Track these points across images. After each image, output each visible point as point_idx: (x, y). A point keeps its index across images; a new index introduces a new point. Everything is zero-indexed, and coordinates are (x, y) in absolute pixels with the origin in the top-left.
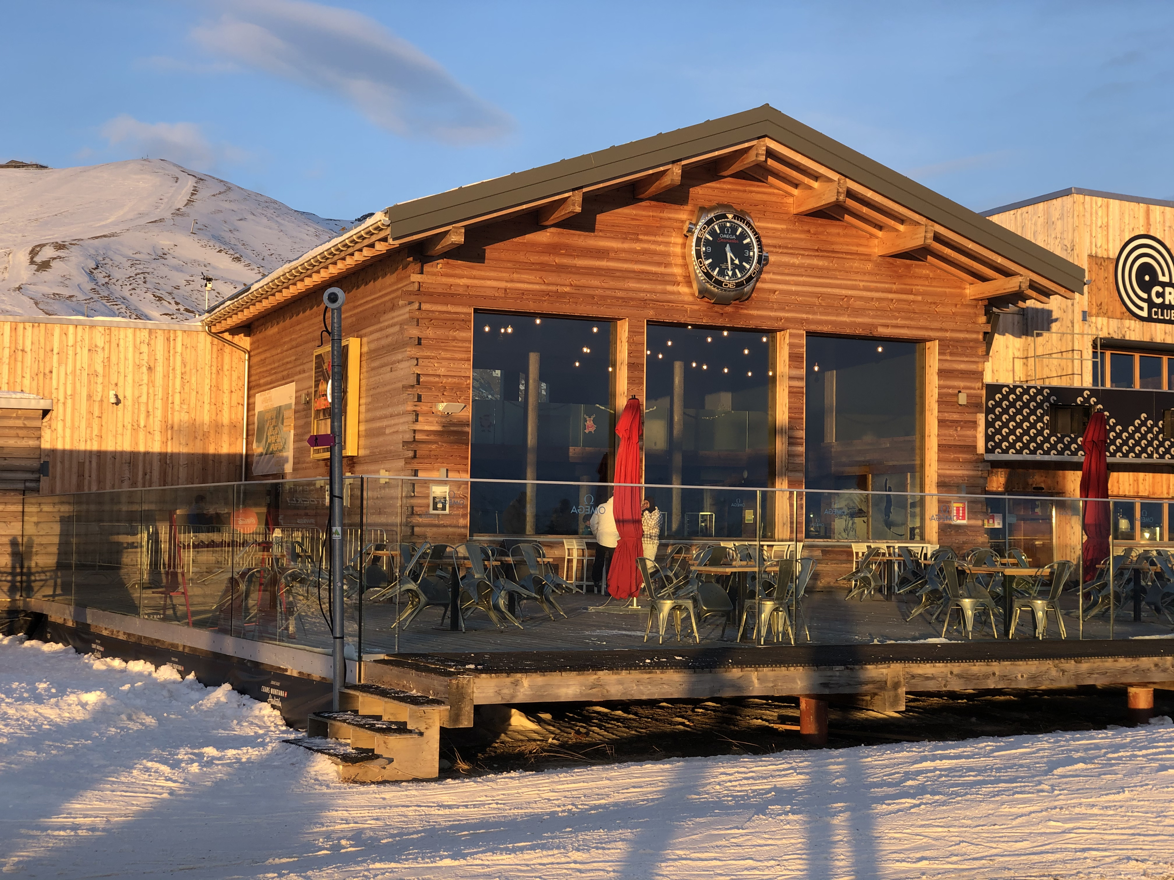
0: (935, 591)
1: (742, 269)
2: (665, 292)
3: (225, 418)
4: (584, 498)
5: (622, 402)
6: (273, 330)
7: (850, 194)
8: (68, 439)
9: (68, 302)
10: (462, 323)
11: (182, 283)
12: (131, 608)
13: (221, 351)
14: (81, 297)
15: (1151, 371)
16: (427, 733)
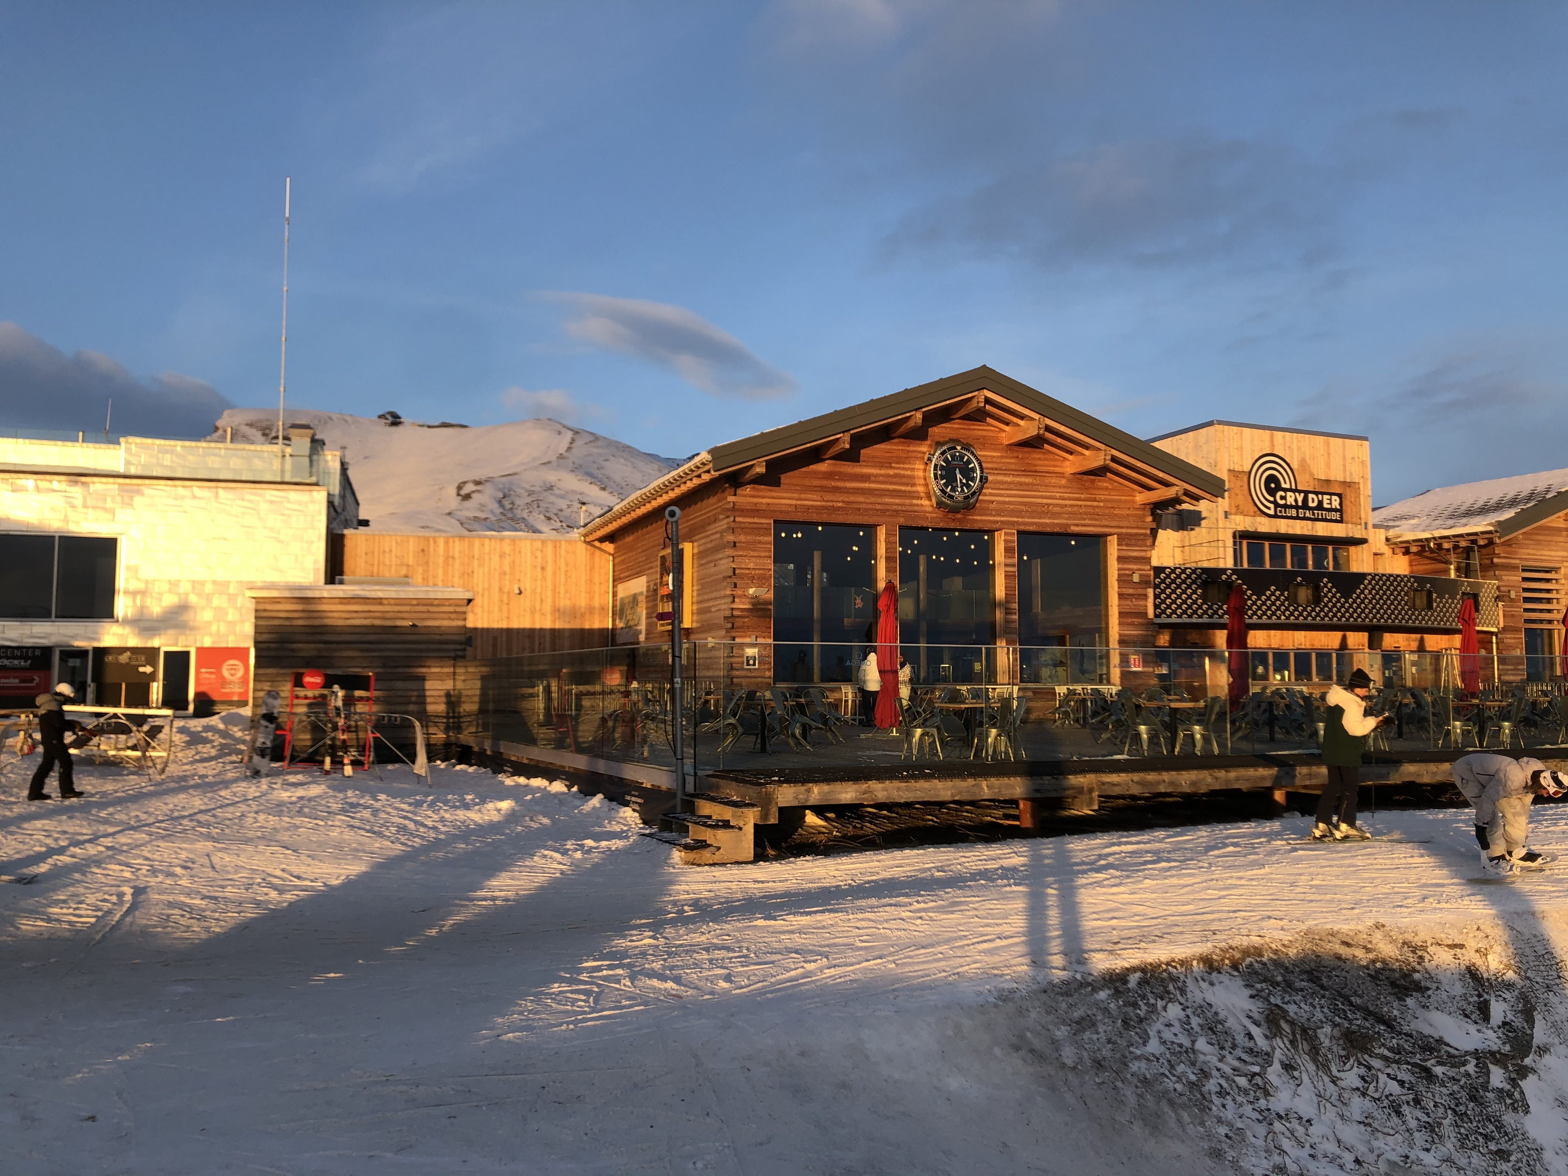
0: (1118, 721)
1: (968, 486)
2: (911, 505)
3: (597, 603)
4: (856, 654)
5: (881, 585)
6: (629, 539)
7: (1048, 429)
8: (485, 620)
9: (484, 522)
10: (765, 530)
11: (564, 507)
12: (532, 741)
13: (593, 554)
14: (493, 518)
15: (1278, 555)
16: (745, 828)
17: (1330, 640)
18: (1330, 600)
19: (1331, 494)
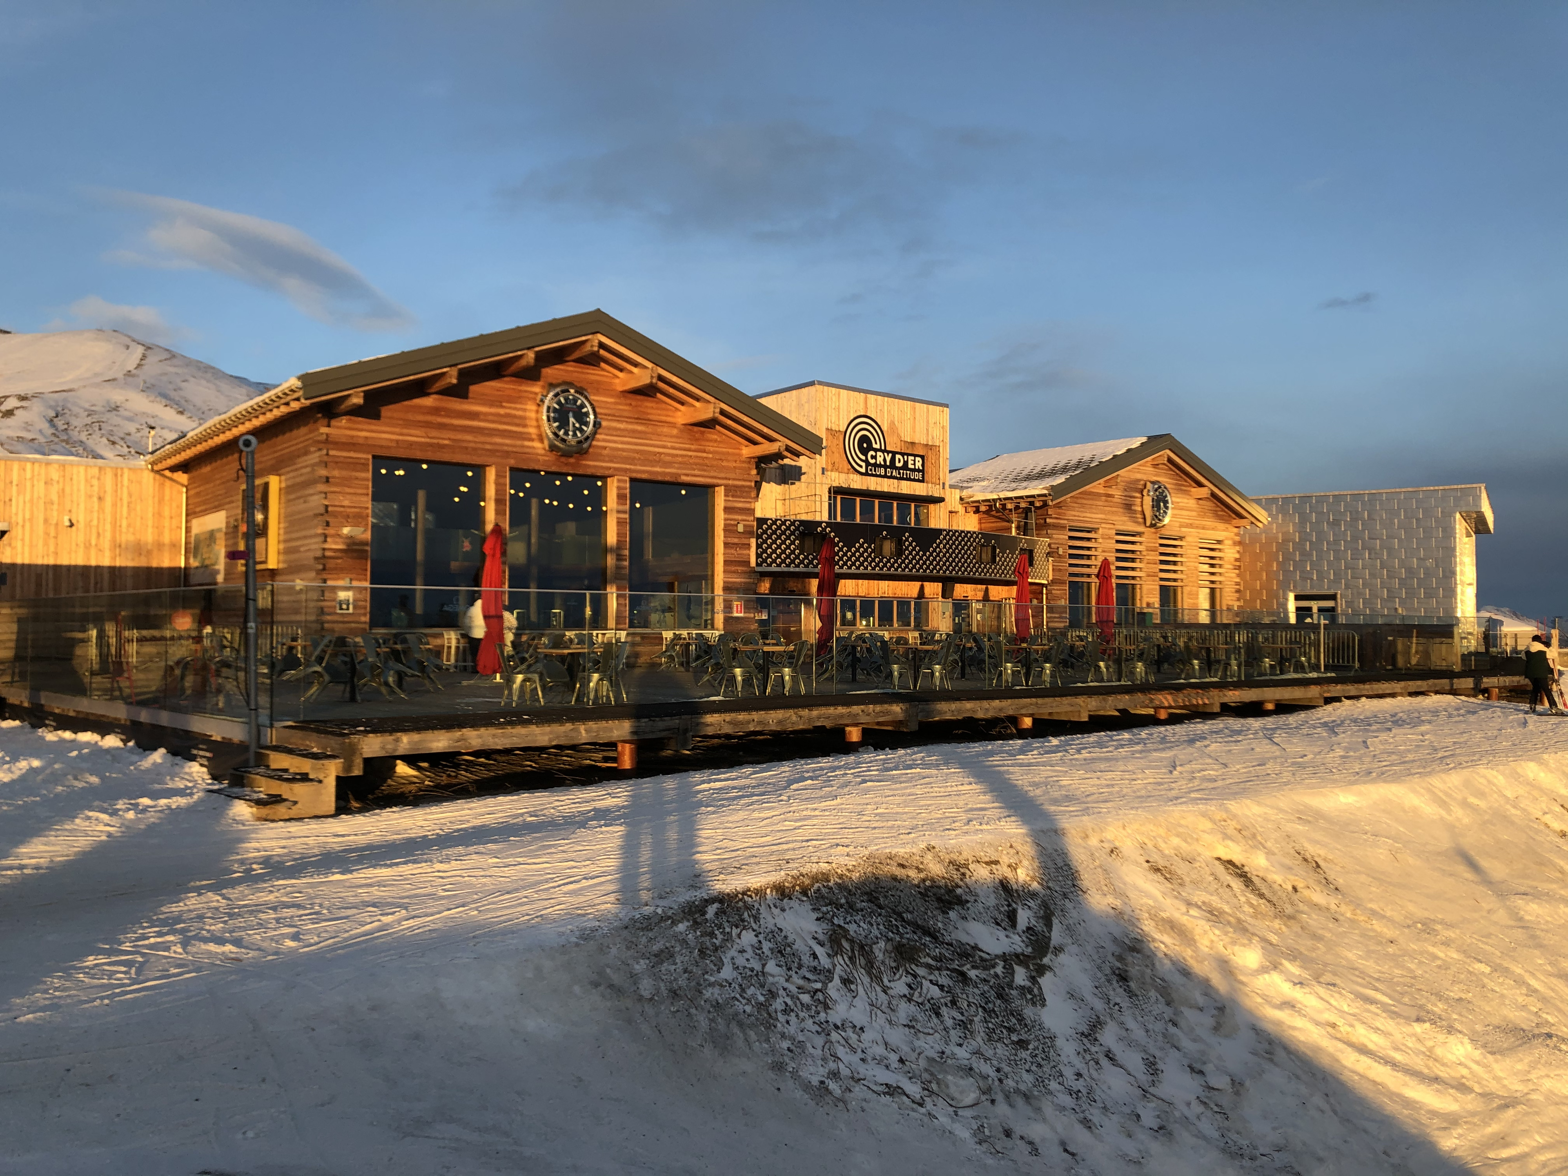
0: (717, 664)
1: (581, 430)
2: (523, 446)
3: (166, 539)
4: (462, 599)
5: (489, 527)
6: (206, 469)
7: (661, 378)
8: (27, 555)
9: (31, 444)
10: (364, 466)
11: (133, 430)
12: (80, 690)
13: (162, 485)
14: (42, 440)
15: (867, 510)
16: (326, 781)
17: (910, 589)
18: (910, 553)
19: (915, 456)
